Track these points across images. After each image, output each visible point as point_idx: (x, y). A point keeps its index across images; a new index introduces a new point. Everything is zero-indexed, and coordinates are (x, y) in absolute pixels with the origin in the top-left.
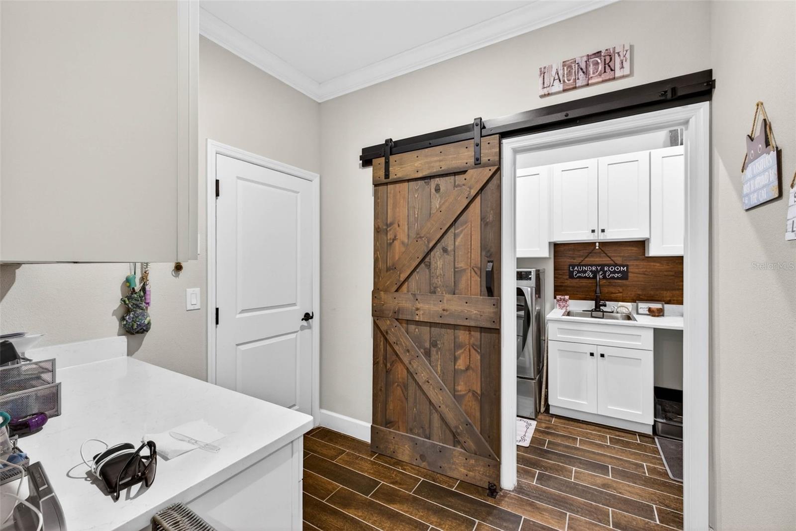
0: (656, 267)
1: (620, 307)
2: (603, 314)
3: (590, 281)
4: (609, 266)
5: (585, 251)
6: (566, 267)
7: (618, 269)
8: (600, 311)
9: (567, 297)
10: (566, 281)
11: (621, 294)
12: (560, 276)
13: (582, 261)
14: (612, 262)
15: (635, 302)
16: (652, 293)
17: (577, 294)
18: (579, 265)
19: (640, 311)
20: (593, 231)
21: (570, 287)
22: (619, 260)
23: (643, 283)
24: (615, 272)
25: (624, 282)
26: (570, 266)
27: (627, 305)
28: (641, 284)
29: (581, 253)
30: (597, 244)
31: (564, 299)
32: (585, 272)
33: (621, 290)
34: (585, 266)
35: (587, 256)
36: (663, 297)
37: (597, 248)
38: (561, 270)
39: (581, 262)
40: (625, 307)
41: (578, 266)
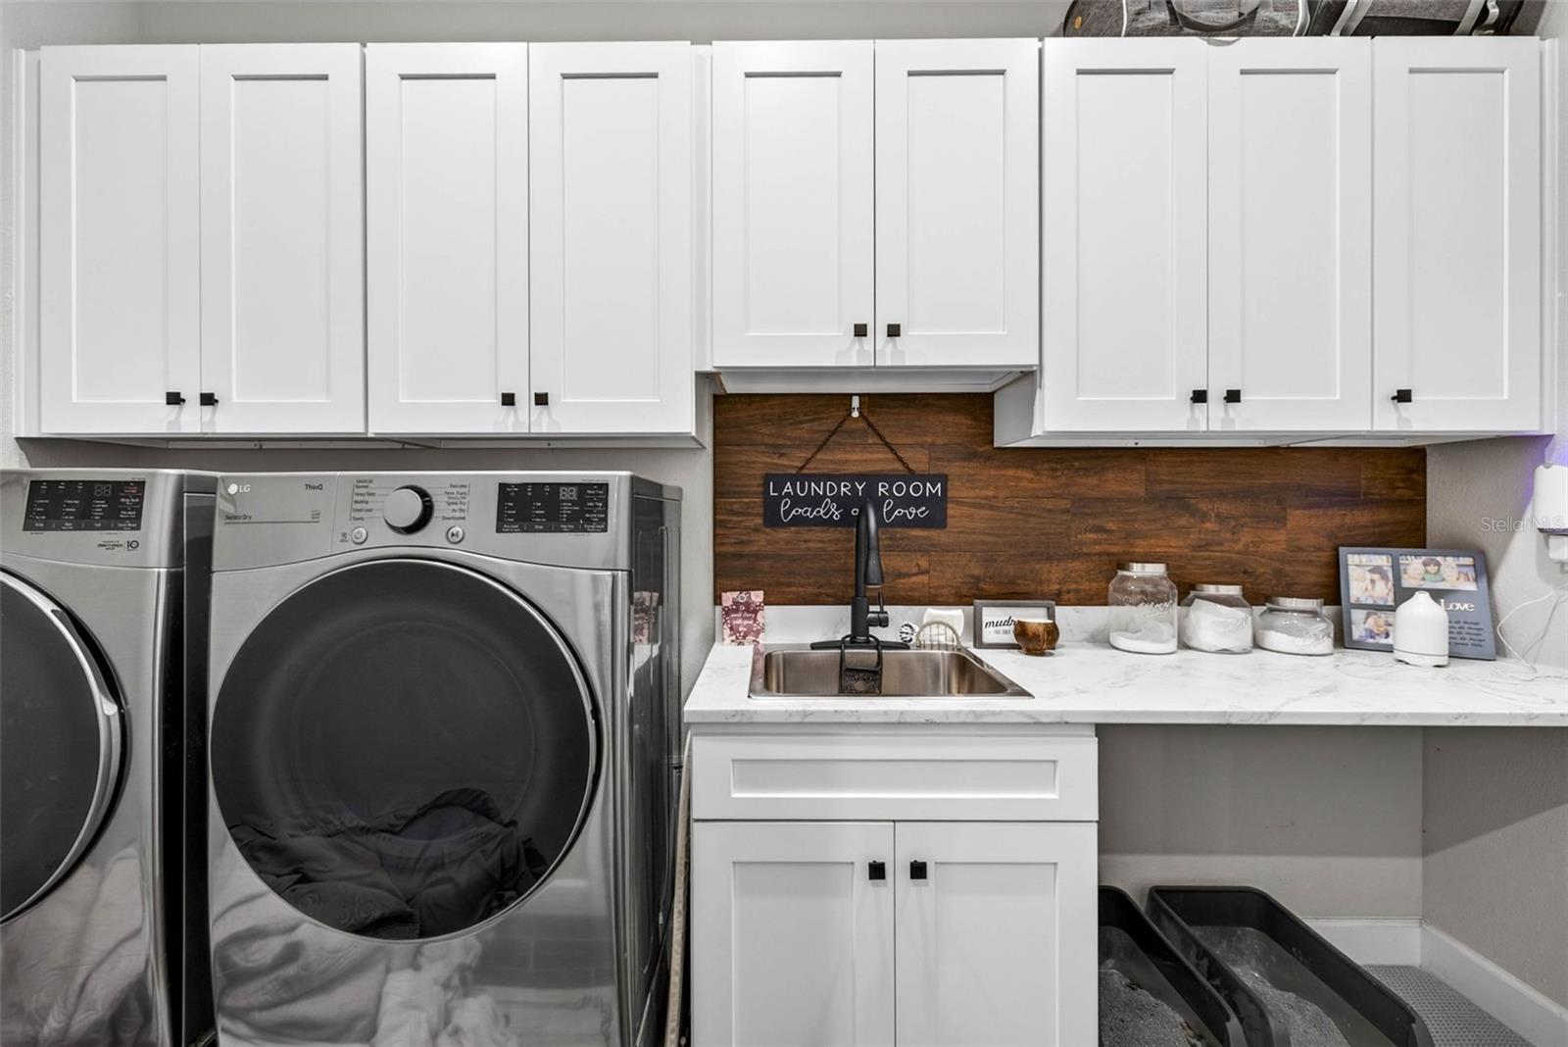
0: (1024, 484)
1: (929, 624)
2: (880, 656)
3: (833, 534)
4: (890, 478)
5: (816, 426)
6: (755, 485)
7: (916, 489)
8: (867, 644)
9: (757, 597)
10: (754, 537)
11: (925, 578)
12: (735, 518)
13: (808, 461)
14: (898, 466)
15: (972, 604)
16: (1011, 569)
17: (789, 585)
18: (800, 477)
19: (989, 635)
20: (860, 331)
21: (765, 557)
22: (919, 461)
23: (989, 539)
24: (907, 502)
25: (933, 534)
26: (767, 478)
27: (952, 616)
28: (984, 543)
29: (803, 431)
30: (856, 402)
31: (747, 604)
32: (815, 501)
33: (924, 563)
34: (818, 478)
35: (825, 443)
36: (1041, 583)
37: (856, 414)
38: (740, 494)
39: (803, 467)
40: (947, 625)
41: (793, 479)
